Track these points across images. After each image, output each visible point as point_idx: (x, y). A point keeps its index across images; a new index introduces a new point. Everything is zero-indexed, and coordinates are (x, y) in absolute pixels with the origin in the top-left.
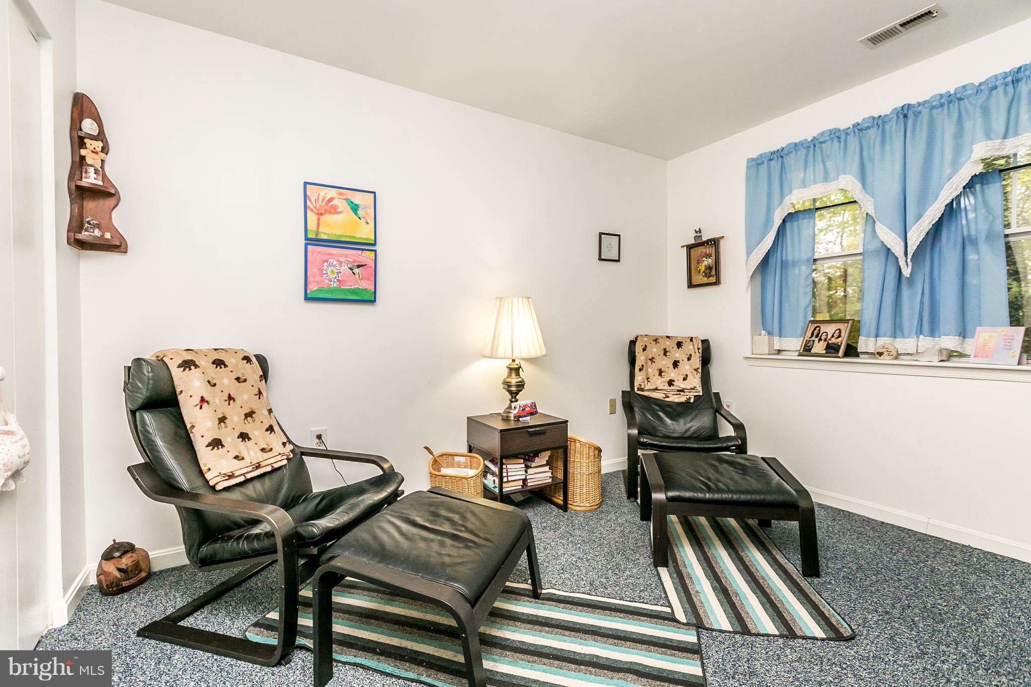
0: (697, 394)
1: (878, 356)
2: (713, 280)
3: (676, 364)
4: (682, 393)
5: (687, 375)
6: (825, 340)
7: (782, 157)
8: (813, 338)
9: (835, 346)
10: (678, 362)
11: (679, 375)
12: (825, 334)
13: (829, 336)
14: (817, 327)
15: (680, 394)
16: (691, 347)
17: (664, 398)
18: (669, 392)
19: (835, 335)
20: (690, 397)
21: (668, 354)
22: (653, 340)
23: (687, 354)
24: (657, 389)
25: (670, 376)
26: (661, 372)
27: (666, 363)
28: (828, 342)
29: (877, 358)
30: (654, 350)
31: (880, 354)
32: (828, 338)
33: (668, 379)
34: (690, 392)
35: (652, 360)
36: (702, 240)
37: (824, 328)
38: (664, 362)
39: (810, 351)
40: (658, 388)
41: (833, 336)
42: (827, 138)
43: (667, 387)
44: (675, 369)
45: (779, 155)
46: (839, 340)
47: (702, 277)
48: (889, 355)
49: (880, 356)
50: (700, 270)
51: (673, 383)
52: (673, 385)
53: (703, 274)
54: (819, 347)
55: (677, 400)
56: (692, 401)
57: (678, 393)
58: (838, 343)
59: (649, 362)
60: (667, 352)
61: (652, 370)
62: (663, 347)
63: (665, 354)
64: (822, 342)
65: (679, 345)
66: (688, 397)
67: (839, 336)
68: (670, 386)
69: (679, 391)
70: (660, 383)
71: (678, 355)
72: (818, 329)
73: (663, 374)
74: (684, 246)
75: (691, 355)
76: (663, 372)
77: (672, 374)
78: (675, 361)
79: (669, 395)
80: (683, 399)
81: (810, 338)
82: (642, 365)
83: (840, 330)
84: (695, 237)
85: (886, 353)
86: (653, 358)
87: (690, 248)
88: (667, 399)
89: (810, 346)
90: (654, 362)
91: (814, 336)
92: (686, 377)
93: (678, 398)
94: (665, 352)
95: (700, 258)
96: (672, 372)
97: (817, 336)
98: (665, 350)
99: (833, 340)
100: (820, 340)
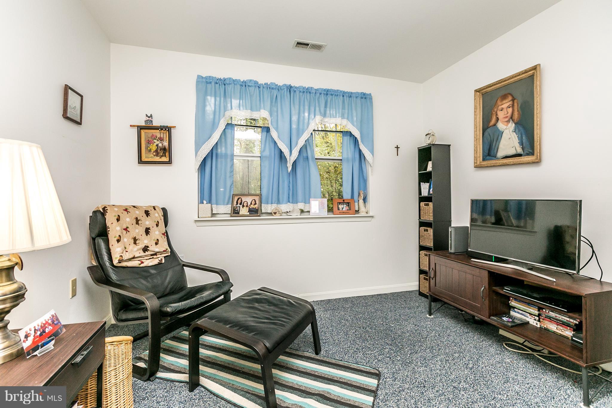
0: (167, 255)
1: (274, 214)
2: (164, 159)
3: (147, 231)
4: (155, 257)
5: (158, 240)
6: (247, 206)
7: (225, 85)
8: (239, 205)
9: (255, 210)
10: (149, 229)
11: (151, 240)
12: (245, 203)
13: (249, 204)
14: (239, 198)
15: (153, 258)
16: (157, 215)
17: (140, 264)
18: (144, 257)
19: (252, 203)
20: (161, 259)
21: (140, 222)
22: (124, 210)
23: (155, 222)
24: (134, 258)
25: (144, 243)
26: (135, 240)
27: (138, 231)
28: (249, 207)
29: (273, 216)
30: (127, 220)
31: (275, 213)
32: (249, 205)
33: (143, 246)
34: (161, 254)
35: (126, 229)
36: (152, 124)
37: (244, 199)
38: (137, 231)
39: (239, 213)
40: (136, 256)
41: (251, 204)
42: (253, 85)
43: (142, 254)
44: (147, 235)
45: (223, 83)
46: (256, 206)
47: (153, 156)
48: (279, 213)
49: (275, 214)
50: (150, 149)
51: (148, 249)
52: (147, 250)
53: (154, 154)
54: (244, 211)
55: (151, 264)
56: (163, 261)
57: (152, 257)
58: (256, 208)
59: (125, 232)
60: (139, 220)
61: (127, 239)
62: (134, 216)
63: (137, 223)
64: (245, 208)
65: (147, 213)
66: (160, 259)
67: (255, 204)
68: (145, 252)
69: (152, 255)
70: (135, 250)
71: (148, 222)
72: (240, 199)
73: (137, 242)
74: (134, 126)
75: (158, 222)
76: (137, 240)
77: (145, 241)
78: (146, 228)
79: (143, 261)
80: (155, 262)
81: (236, 205)
82: (120, 236)
83: (255, 200)
84: (146, 121)
85: (277, 213)
86: (127, 228)
87: (140, 128)
88: (142, 265)
89: (237, 210)
90: (129, 231)
91: (239, 204)
92: (157, 242)
93: (151, 262)
94: (137, 221)
95: (150, 139)
96: (145, 239)
97: (241, 204)
98: (137, 218)
99: (252, 206)
100: (243, 206)
